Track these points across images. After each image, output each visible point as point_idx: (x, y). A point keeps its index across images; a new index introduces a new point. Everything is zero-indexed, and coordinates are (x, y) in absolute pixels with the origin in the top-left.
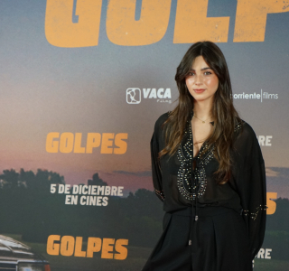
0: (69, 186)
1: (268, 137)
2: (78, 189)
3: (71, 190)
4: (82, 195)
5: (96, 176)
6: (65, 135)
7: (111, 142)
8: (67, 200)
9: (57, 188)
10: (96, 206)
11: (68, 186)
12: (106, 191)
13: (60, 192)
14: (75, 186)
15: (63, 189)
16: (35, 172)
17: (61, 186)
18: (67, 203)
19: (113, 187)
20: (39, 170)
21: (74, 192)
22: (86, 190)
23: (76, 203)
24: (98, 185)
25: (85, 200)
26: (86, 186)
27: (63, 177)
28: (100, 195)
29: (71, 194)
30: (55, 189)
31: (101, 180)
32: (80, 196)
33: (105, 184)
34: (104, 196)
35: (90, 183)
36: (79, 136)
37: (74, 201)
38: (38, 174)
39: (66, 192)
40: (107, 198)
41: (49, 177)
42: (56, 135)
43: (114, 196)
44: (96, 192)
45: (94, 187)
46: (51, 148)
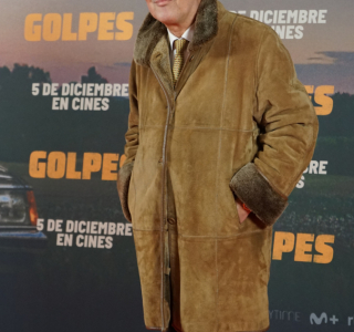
0: (57, 85)
1: (321, 11)
2: (68, 89)
3: (59, 91)
4: (74, 96)
5: (92, 71)
6: (49, 17)
7: (112, 24)
8: (54, 103)
9: (41, 88)
10: (93, 111)
11: (55, 85)
12: (107, 90)
13: (45, 94)
14: (64, 85)
15: (49, 89)
16: (11, 68)
17: (45, 85)
18: (54, 108)
19: (116, 85)
20: (16, 65)
21: (64, 94)
22: (80, 90)
23: (66, 108)
24: (95, 82)
25: (78, 104)
26: (79, 85)
27: (48, 74)
28: (99, 96)
29: (60, 95)
30: (38, 90)
31: (99, 76)
32: (71, 98)
33: (105, 81)
34: (103, 97)
35: (85, 80)
36: (68, 17)
37: (64, 104)
38: (15, 71)
39: (53, 94)
40: (107, 100)
41: (30, 75)
42: (38, 17)
43: (116, 97)
44: (93, 92)
45: (90, 85)
46: (32, 35)
